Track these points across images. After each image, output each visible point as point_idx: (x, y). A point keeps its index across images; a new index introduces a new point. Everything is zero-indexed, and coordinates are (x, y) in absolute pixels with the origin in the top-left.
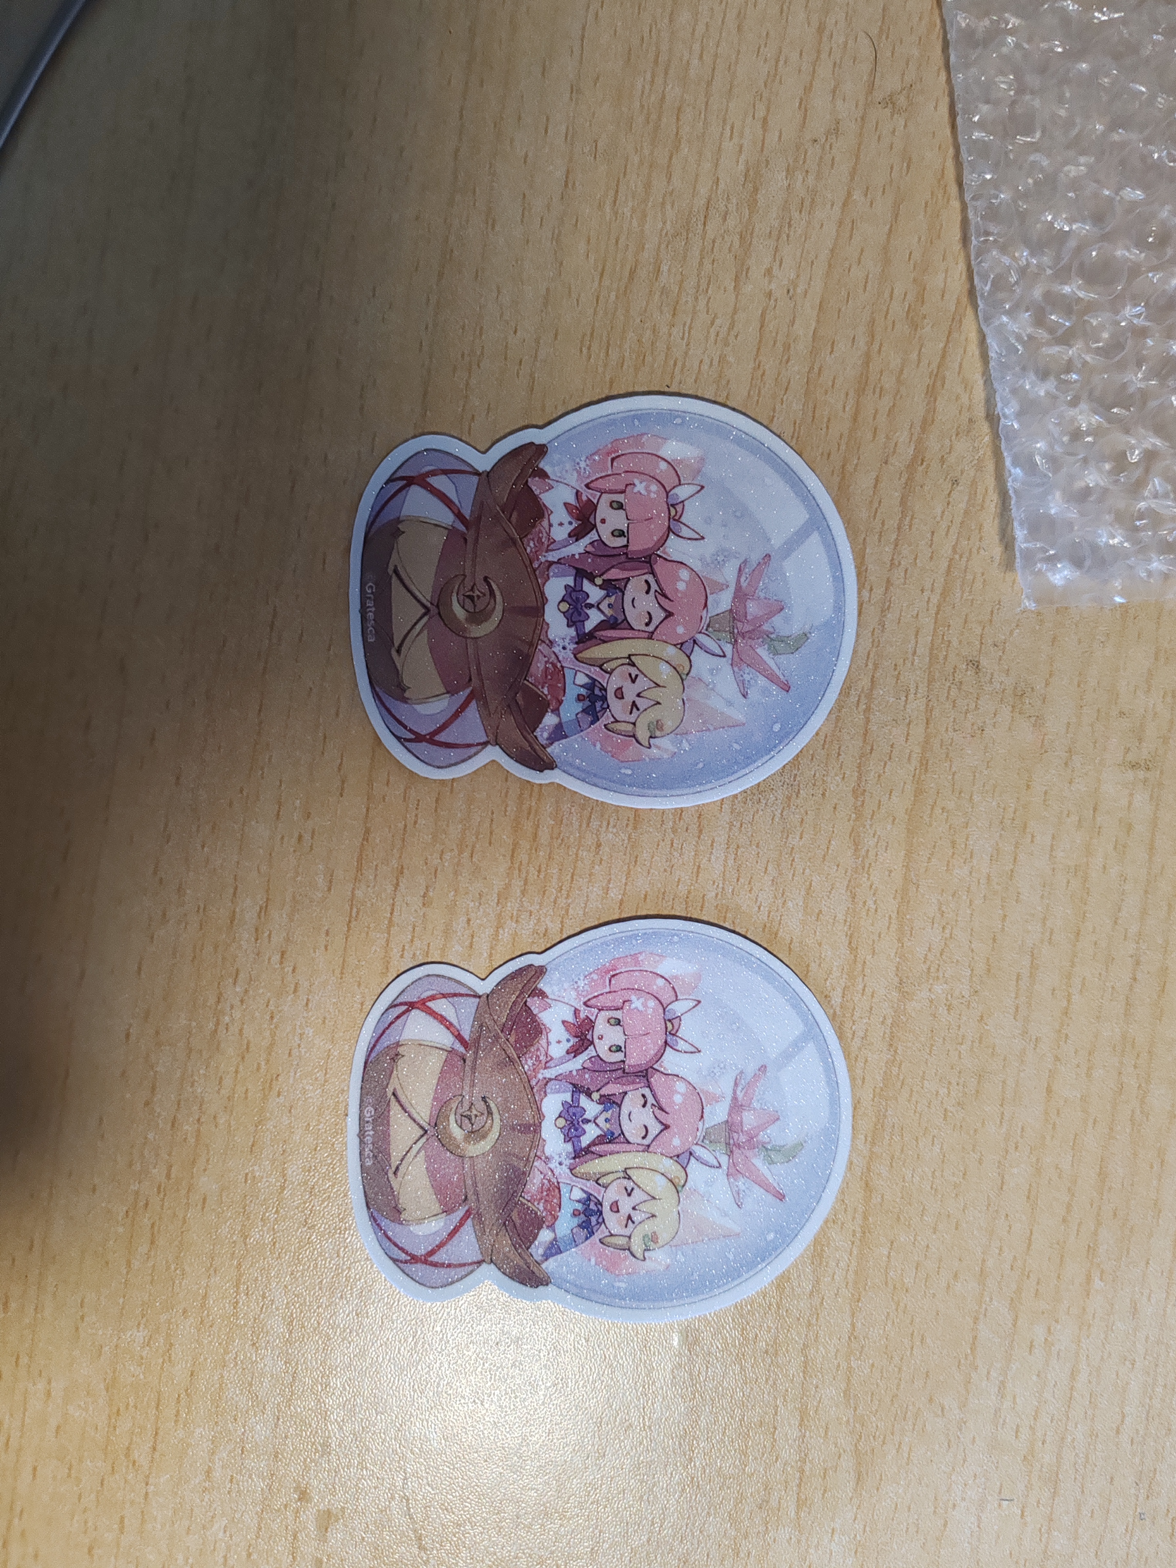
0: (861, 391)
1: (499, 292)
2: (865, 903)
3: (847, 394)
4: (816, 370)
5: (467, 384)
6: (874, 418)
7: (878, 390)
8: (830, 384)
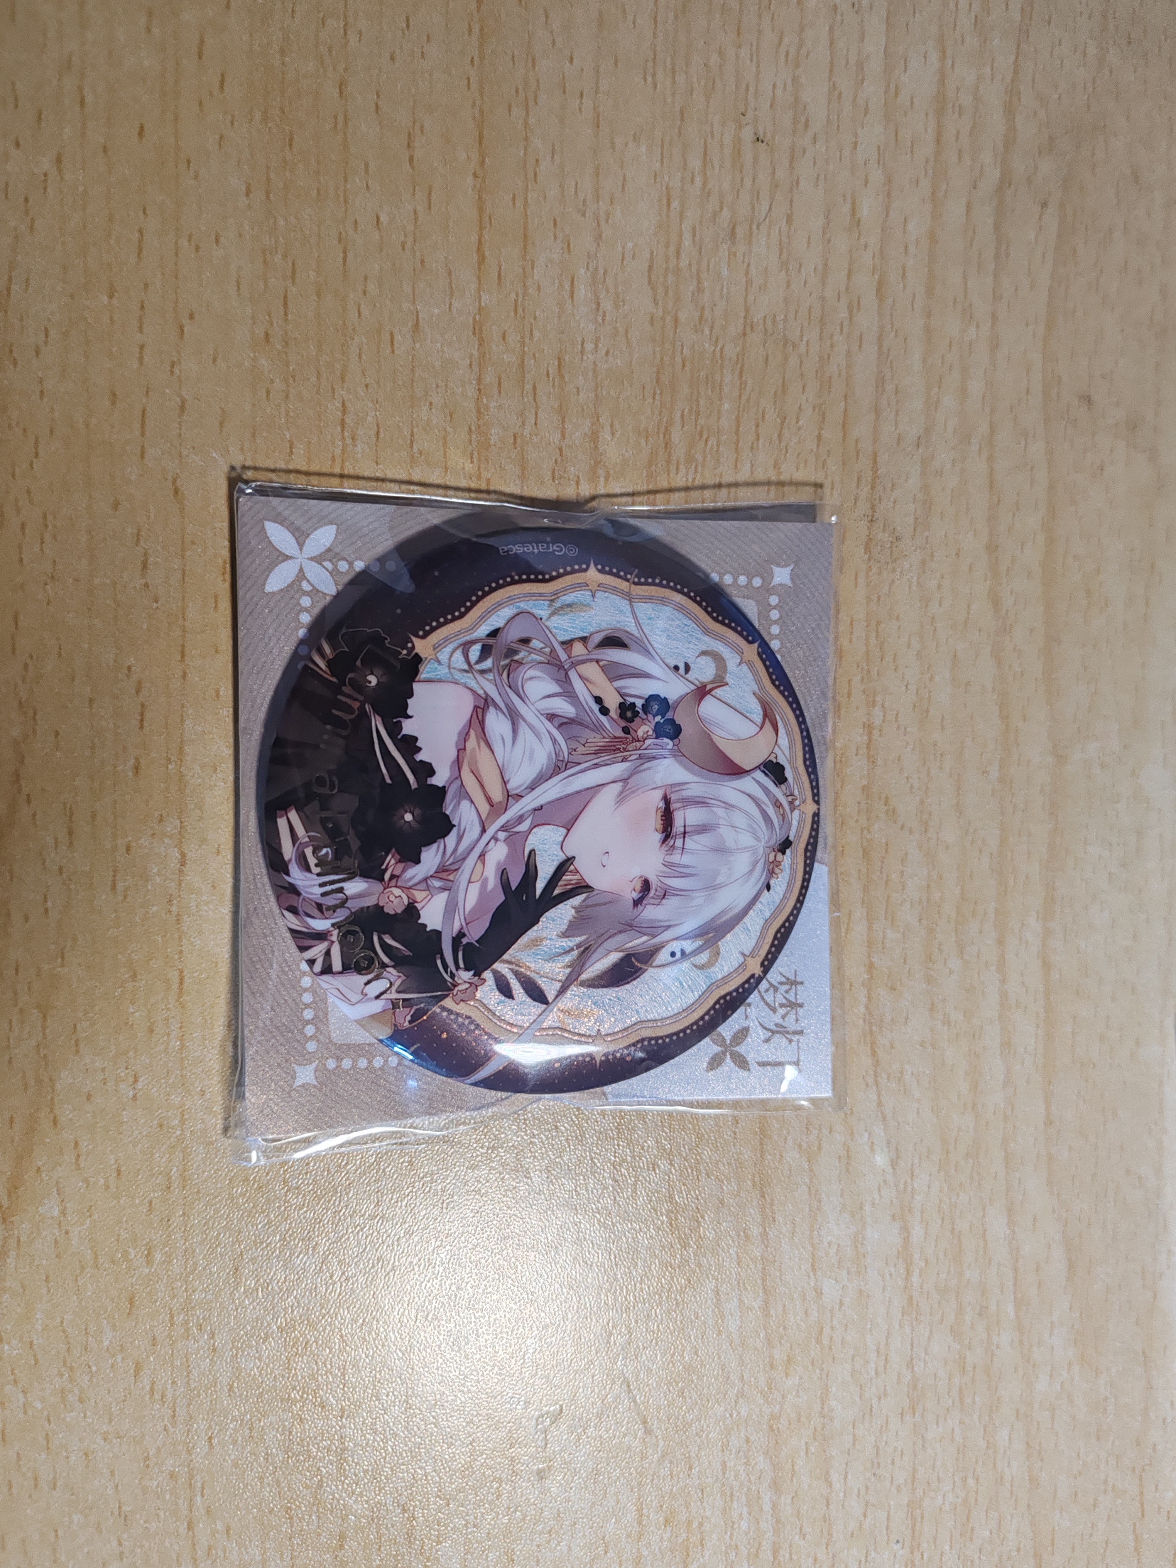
0: (940, 112)
1: (547, 17)
2: (1010, 667)
3: (927, 115)
4: (892, 90)
5: (526, 124)
6: (957, 139)
7: (957, 109)
8: (909, 104)
